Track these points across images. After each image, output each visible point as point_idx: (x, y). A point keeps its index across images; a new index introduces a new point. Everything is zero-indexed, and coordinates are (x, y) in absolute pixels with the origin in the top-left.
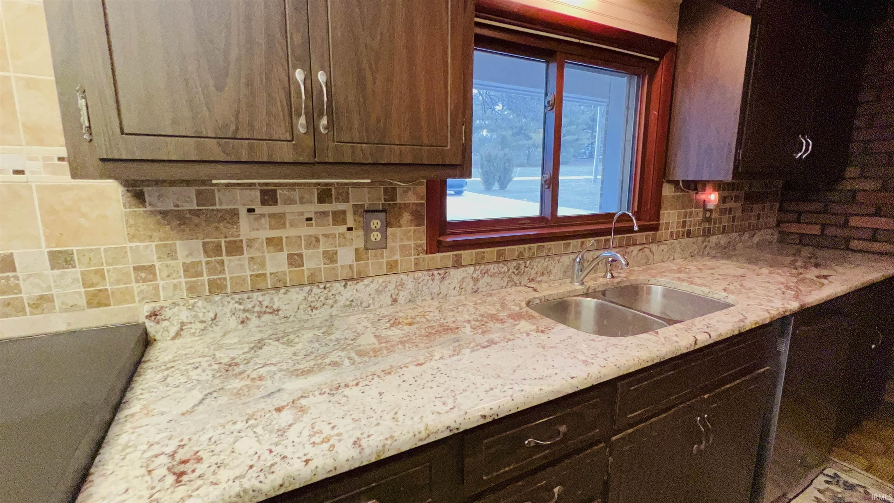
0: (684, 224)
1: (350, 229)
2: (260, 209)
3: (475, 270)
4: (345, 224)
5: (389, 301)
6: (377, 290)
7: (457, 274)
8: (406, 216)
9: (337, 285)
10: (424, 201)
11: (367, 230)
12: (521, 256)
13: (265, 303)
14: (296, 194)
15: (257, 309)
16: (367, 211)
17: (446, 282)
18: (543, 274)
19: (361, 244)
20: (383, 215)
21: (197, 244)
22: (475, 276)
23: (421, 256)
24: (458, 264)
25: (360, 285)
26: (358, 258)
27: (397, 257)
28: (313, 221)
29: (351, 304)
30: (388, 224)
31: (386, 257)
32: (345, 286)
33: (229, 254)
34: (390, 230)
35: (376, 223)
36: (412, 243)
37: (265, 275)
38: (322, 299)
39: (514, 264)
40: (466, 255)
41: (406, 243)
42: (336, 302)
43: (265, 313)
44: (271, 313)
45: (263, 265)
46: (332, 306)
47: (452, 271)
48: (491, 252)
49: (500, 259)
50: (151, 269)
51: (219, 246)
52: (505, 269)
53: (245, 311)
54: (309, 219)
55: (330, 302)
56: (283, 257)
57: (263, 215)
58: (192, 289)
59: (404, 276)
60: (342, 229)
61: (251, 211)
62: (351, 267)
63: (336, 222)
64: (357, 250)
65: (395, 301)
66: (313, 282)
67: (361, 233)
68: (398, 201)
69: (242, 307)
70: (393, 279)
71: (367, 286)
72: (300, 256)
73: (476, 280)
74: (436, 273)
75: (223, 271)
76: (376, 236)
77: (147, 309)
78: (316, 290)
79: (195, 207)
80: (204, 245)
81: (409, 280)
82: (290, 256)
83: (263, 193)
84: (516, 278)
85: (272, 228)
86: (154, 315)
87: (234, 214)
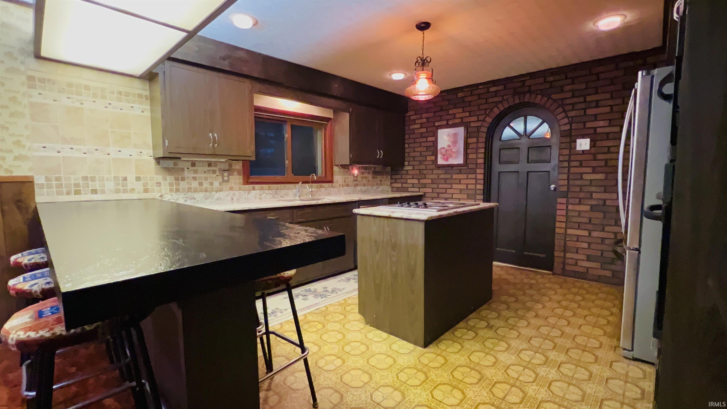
0: (345, 181)
1: (217, 176)
2: (191, 168)
3: (260, 192)
4: (216, 174)
5: (231, 199)
6: (226, 195)
7: (253, 192)
8: (236, 173)
9: (214, 192)
10: (241, 168)
11: (223, 176)
12: (277, 189)
13: (192, 196)
14: (201, 164)
15: (189, 197)
16: (223, 170)
17: (250, 195)
18: (286, 195)
19: (221, 180)
20: (228, 172)
21: (173, 177)
22: (260, 193)
23: (241, 186)
24: (254, 189)
25: (221, 193)
26: (220, 185)
27: (233, 185)
28: (206, 172)
29: (218, 199)
30: (229, 175)
31: (229, 185)
32: (216, 193)
33: (181, 180)
34: (230, 177)
35: (226, 174)
36: (238, 181)
37: (191, 188)
38: (209, 196)
39: (275, 190)
40: (257, 186)
41: (236, 181)
42: (213, 198)
43: (192, 199)
44: (193, 199)
45: (191, 185)
46: (212, 199)
47: (252, 191)
48: (266, 186)
49: (269, 189)
50: (160, 183)
51: (179, 178)
52: (271, 192)
53: (186, 198)
54: (205, 172)
55: (211, 197)
56: (197, 182)
57: (191, 170)
58: (171, 190)
59: (235, 192)
60: (215, 175)
61: (188, 168)
62: (218, 187)
63: (213, 173)
64: (220, 182)
65: (232, 199)
66: (206, 191)
67: (221, 177)
68: (233, 167)
69: (185, 196)
70: (232, 192)
71: (223, 193)
72: (202, 183)
73: (260, 195)
74: (246, 191)
75: (179, 185)
76: (226, 178)
77: (159, 194)
78: (207, 193)
79: (173, 166)
80: (175, 177)
81: (237, 193)
82: (199, 183)
83: (192, 163)
84: (275, 196)
85: (194, 174)
86: (161, 196)
87: (183, 169)
